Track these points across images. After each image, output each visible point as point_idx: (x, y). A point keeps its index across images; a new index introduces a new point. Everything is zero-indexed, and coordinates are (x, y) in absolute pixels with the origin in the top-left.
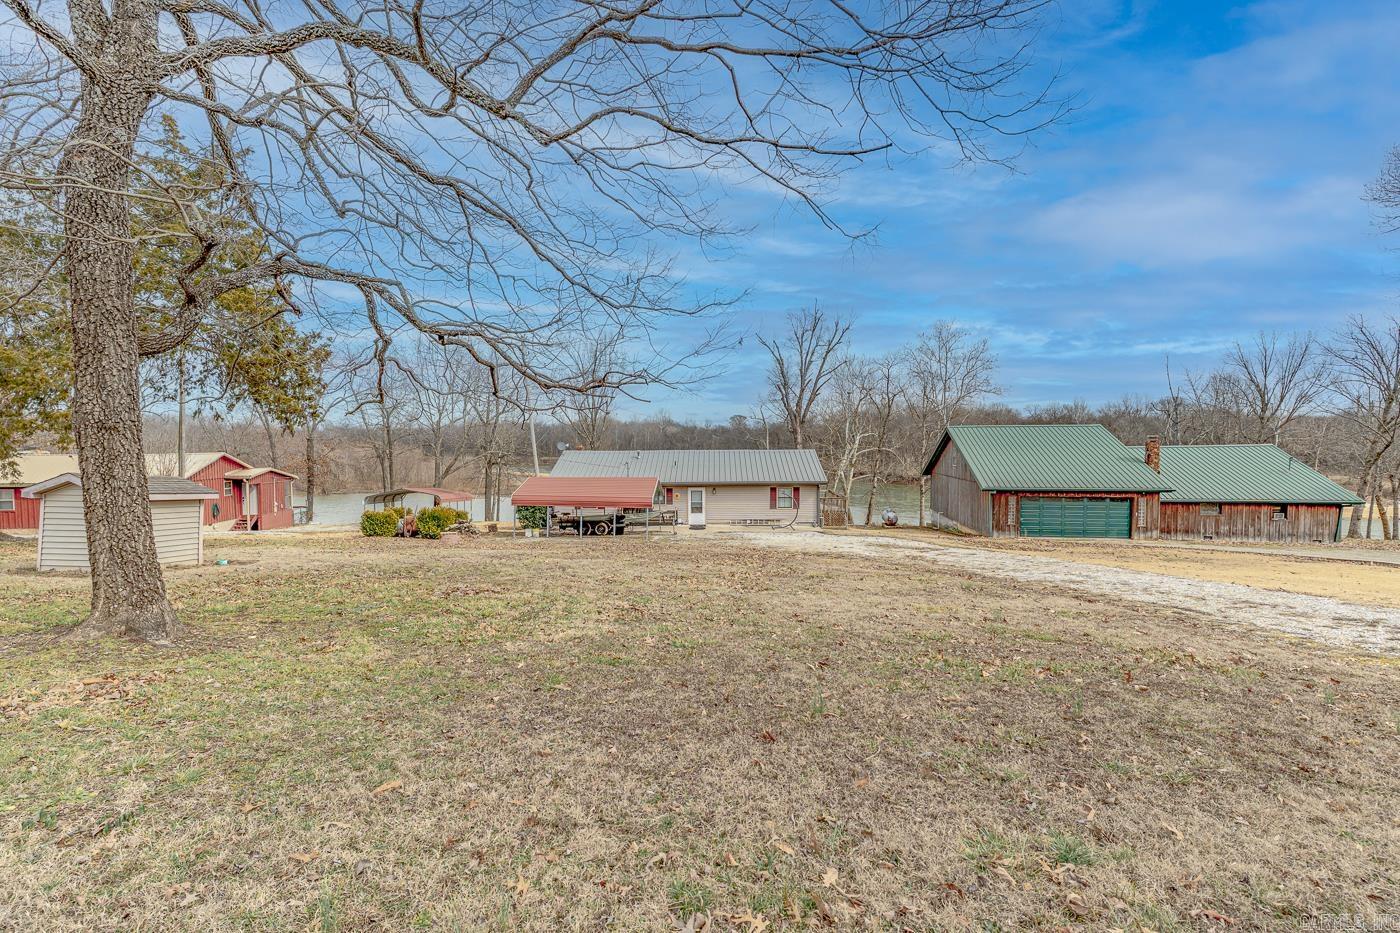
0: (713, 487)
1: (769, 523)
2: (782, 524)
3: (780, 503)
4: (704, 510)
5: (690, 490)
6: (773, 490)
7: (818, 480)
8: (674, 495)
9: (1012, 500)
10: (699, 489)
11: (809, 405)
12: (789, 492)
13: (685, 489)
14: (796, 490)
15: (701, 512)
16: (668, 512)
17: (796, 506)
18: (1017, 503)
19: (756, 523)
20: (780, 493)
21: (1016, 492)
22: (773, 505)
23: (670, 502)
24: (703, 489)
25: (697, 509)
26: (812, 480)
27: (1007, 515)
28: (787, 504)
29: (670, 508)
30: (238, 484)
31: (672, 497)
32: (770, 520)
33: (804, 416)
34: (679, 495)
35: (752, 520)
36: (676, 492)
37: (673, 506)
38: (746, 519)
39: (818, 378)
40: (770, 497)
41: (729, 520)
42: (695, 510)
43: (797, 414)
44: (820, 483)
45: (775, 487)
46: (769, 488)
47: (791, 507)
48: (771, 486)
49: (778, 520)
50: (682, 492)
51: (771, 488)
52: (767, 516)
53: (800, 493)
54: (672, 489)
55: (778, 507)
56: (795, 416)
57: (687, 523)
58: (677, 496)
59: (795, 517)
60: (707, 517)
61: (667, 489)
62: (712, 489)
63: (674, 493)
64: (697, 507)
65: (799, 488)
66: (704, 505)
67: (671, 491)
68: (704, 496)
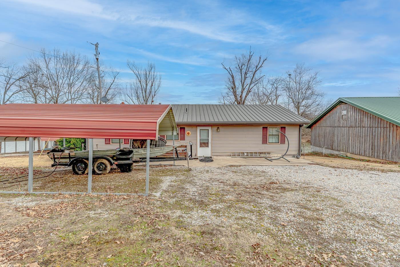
0: (218, 126)
1: (262, 155)
2: (273, 156)
3: (270, 140)
4: (210, 145)
5: (199, 128)
6: (265, 128)
8: (186, 132)
10: (207, 128)
12: (277, 130)
13: (194, 128)
14: (283, 130)
15: (208, 146)
16: (181, 146)
17: (283, 142)
19: (251, 155)
20: (270, 131)
22: (265, 141)
23: (183, 139)
24: (210, 128)
25: (204, 144)
28: (276, 140)
29: (183, 143)
31: (184, 134)
32: (262, 153)
33: (244, 102)
34: (190, 133)
35: (248, 153)
36: (187, 130)
37: (185, 142)
38: (243, 152)
39: (250, 84)
40: (262, 134)
41: (230, 153)
42: (203, 145)
43: (240, 101)
44: (304, 123)
45: (267, 126)
46: (261, 128)
47: (279, 143)
48: (263, 126)
49: (269, 153)
50: (192, 130)
51: (263, 127)
52: (260, 150)
53: (286, 131)
54: (184, 128)
55: (269, 143)
56: (239, 102)
57: (196, 155)
58: (188, 133)
59: (286, 151)
60: (211, 151)
61: (180, 128)
62: (216, 128)
63: (185, 131)
64: (204, 143)
65: (285, 128)
66: (210, 141)
67: (182, 129)
68: (210, 134)
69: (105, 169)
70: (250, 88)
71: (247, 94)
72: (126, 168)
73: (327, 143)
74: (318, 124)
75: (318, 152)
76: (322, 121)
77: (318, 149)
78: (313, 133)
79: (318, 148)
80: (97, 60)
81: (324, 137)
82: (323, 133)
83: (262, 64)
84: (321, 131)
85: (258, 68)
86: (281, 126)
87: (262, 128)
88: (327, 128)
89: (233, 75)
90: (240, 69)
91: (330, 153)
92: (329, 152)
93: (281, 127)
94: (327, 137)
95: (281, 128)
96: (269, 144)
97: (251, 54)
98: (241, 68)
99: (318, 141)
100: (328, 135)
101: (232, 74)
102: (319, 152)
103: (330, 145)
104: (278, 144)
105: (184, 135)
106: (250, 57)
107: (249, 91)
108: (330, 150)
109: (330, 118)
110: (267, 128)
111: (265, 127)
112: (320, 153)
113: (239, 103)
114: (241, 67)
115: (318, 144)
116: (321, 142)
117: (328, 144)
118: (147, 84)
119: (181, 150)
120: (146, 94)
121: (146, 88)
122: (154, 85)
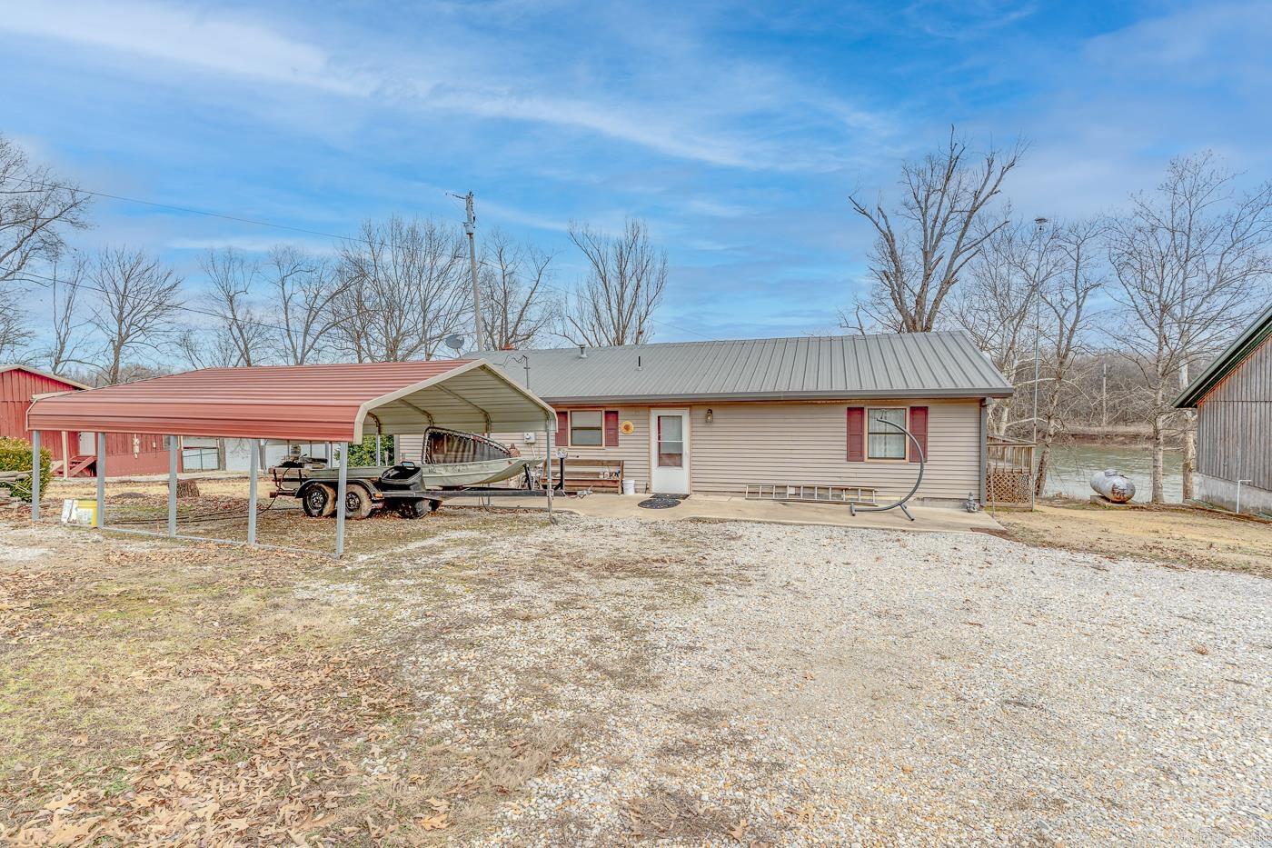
0: (707, 406)
1: (845, 496)
2: (882, 499)
3: (874, 447)
4: (685, 460)
5: (655, 413)
6: (855, 412)
7: (980, 384)
8: (622, 424)
10: (674, 412)
11: (936, 302)
12: (900, 420)
13: (642, 412)
14: (920, 413)
15: (680, 465)
16: (609, 461)
17: (918, 454)
19: (811, 495)
20: (872, 423)
22: (855, 452)
23: (613, 441)
24: (685, 414)
25: (671, 457)
26: (964, 384)
28: (893, 448)
29: (614, 454)
31: (616, 429)
32: (846, 489)
33: (930, 320)
34: (632, 426)
35: (800, 487)
36: (624, 420)
37: (618, 450)
38: (784, 483)
39: (954, 257)
40: (845, 430)
41: (744, 486)
42: (666, 460)
43: (917, 318)
44: (989, 395)
45: (862, 406)
46: (844, 409)
47: (904, 459)
48: (849, 403)
49: (870, 491)
50: (638, 418)
51: (849, 409)
52: (839, 479)
53: (929, 420)
54: (616, 413)
55: (869, 458)
56: (914, 322)
57: (647, 489)
58: (627, 428)
59: (914, 486)
60: (691, 478)
61: (607, 412)
62: (702, 412)
63: (620, 422)
64: (670, 455)
65: (925, 410)
66: (686, 450)
67: (612, 415)
68: (686, 428)
70: (954, 269)
71: (942, 293)
73: (1253, 465)
74: (1220, 391)
75: (1222, 501)
76: (1234, 378)
77: (1220, 489)
78: (1206, 425)
79: (1223, 484)
80: (471, 238)
81: (1242, 442)
82: (1239, 424)
83: (999, 180)
84: (1231, 419)
85: (981, 199)
86: (912, 405)
87: (846, 411)
88: (1254, 405)
89: (890, 231)
90: (921, 208)
91: (1266, 505)
92: (1261, 501)
93: (911, 408)
94: (1253, 443)
95: (913, 410)
96: (869, 461)
97: (956, 153)
98: (923, 206)
99: (1223, 458)
100: (1258, 434)
101: (888, 228)
102: (1227, 502)
103: (1265, 475)
104: (903, 461)
105: (617, 433)
106: (951, 162)
107: (948, 281)
108: (1263, 494)
109: (1263, 366)
110: (862, 410)
111: (855, 410)
112: (1227, 506)
113: (912, 327)
114: (926, 201)
115: (1222, 466)
116: (1231, 459)
117: (1257, 471)
118: (622, 284)
119: (606, 472)
120: (620, 312)
121: (622, 296)
122: (644, 283)
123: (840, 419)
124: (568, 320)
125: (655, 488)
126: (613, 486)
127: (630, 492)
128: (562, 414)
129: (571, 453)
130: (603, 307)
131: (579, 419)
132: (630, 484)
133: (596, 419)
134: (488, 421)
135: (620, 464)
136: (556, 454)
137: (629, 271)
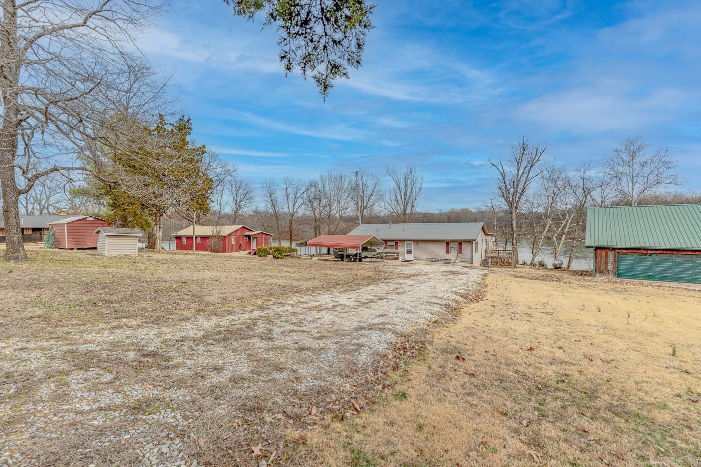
0: (417, 241)
1: (445, 261)
2: (450, 261)
3: (451, 251)
4: (413, 253)
5: (406, 243)
6: (448, 244)
9: (611, 254)
10: (410, 242)
12: (456, 245)
13: (403, 242)
14: (460, 244)
15: (411, 254)
17: (460, 252)
18: (615, 256)
19: (438, 260)
20: (452, 245)
21: (614, 249)
22: (448, 252)
23: (397, 248)
24: (412, 243)
25: (409, 252)
26: (469, 238)
27: (606, 263)
28: (455, 251)
29: (396, 251)
30: (249, 237)
31: (398, 246)
32: (446, 259)
34: (401, 245)
35: (436, 259)
36: (399, 244)
37: (398, 250)
38: (433, 258)
40: (446, 247)
41: (425, 258)
45: (449, 242)
46: (445, 242)
47: (457, 253)
52: (444, 257)
53: (462, 245)
55: (450, 253)
57: (404, 258)
60: (414, 256)
62: (416, 242)
66: (413, 251)
67: (397, 243)
68: (413, 246)
69: (351, 259)
72: (360, 260)
86: (459, 242)
89: (503, 172)
118: (406, 189)
119: (395, 255)
120: (405, 198)
121: (406, 193)
122: (414, 189)
123: (444, 245)
124: (386, 203)
125: (406, 259)
126: (397, 258)
127: (400, 259)
128: (386, 242)
129: (388, 251)
130: (399, 197)
131: (389, 243)
132: (400, 258)
133: (394, 243)
134: (371, 244)
135: (398, 253)
136: (385, 251)
137: (409, 184)
